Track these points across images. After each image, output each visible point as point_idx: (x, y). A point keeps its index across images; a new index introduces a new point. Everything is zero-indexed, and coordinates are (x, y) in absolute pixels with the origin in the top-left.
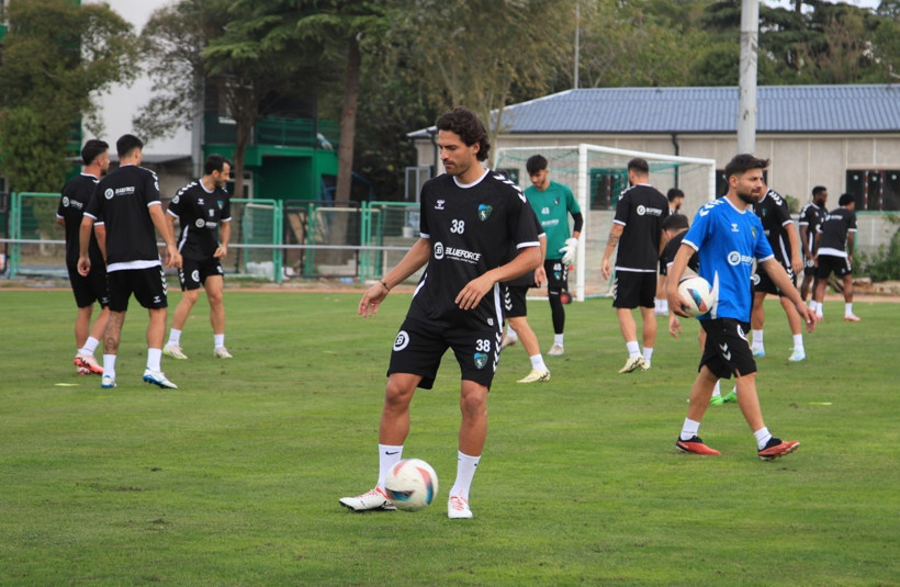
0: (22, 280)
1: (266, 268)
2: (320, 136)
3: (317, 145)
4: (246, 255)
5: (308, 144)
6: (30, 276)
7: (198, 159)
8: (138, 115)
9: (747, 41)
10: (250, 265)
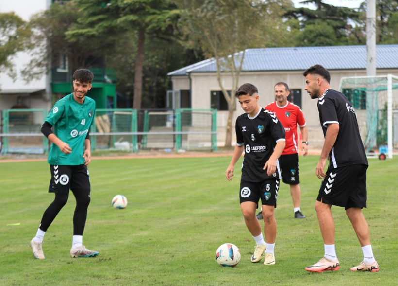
0: (10, 155)
1: (125, 145)
2: (106, 77)
3: (104, 81)
4: (114, 139)
5: (100, 81)
6: (14, 153)
7: (48, 90)
8: (23, 68)
9: (370, 22)
10: (117, 144)
